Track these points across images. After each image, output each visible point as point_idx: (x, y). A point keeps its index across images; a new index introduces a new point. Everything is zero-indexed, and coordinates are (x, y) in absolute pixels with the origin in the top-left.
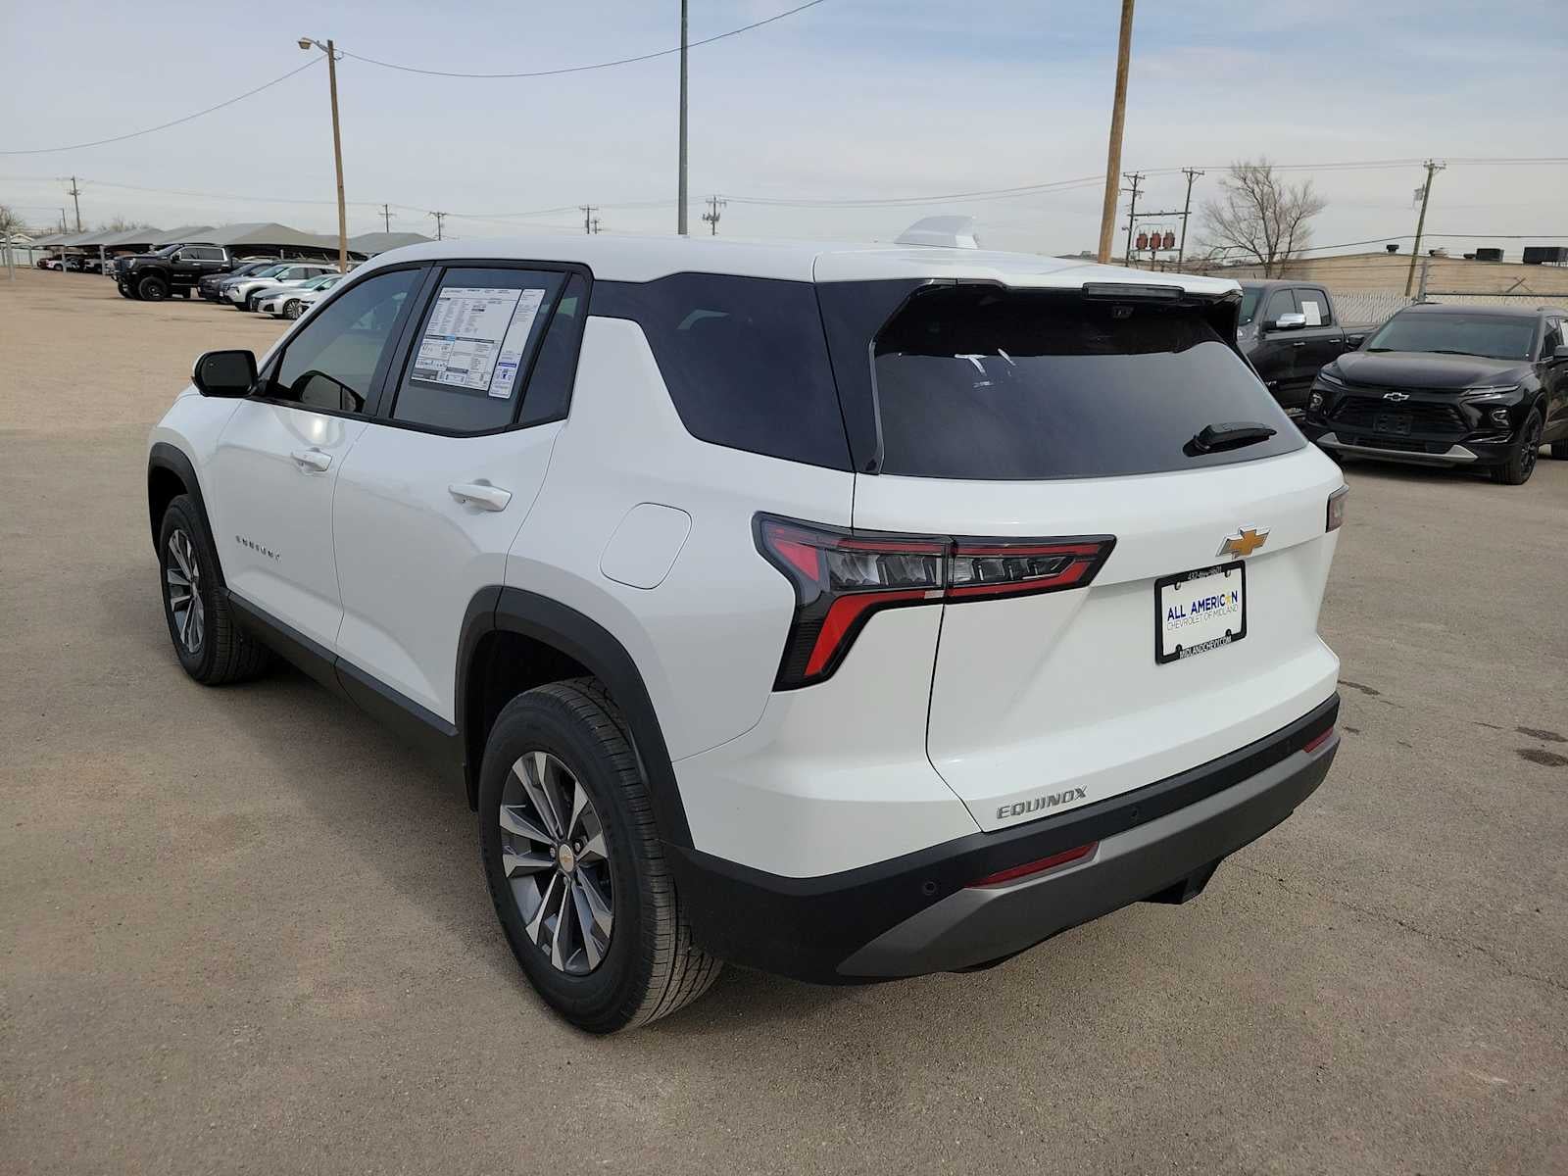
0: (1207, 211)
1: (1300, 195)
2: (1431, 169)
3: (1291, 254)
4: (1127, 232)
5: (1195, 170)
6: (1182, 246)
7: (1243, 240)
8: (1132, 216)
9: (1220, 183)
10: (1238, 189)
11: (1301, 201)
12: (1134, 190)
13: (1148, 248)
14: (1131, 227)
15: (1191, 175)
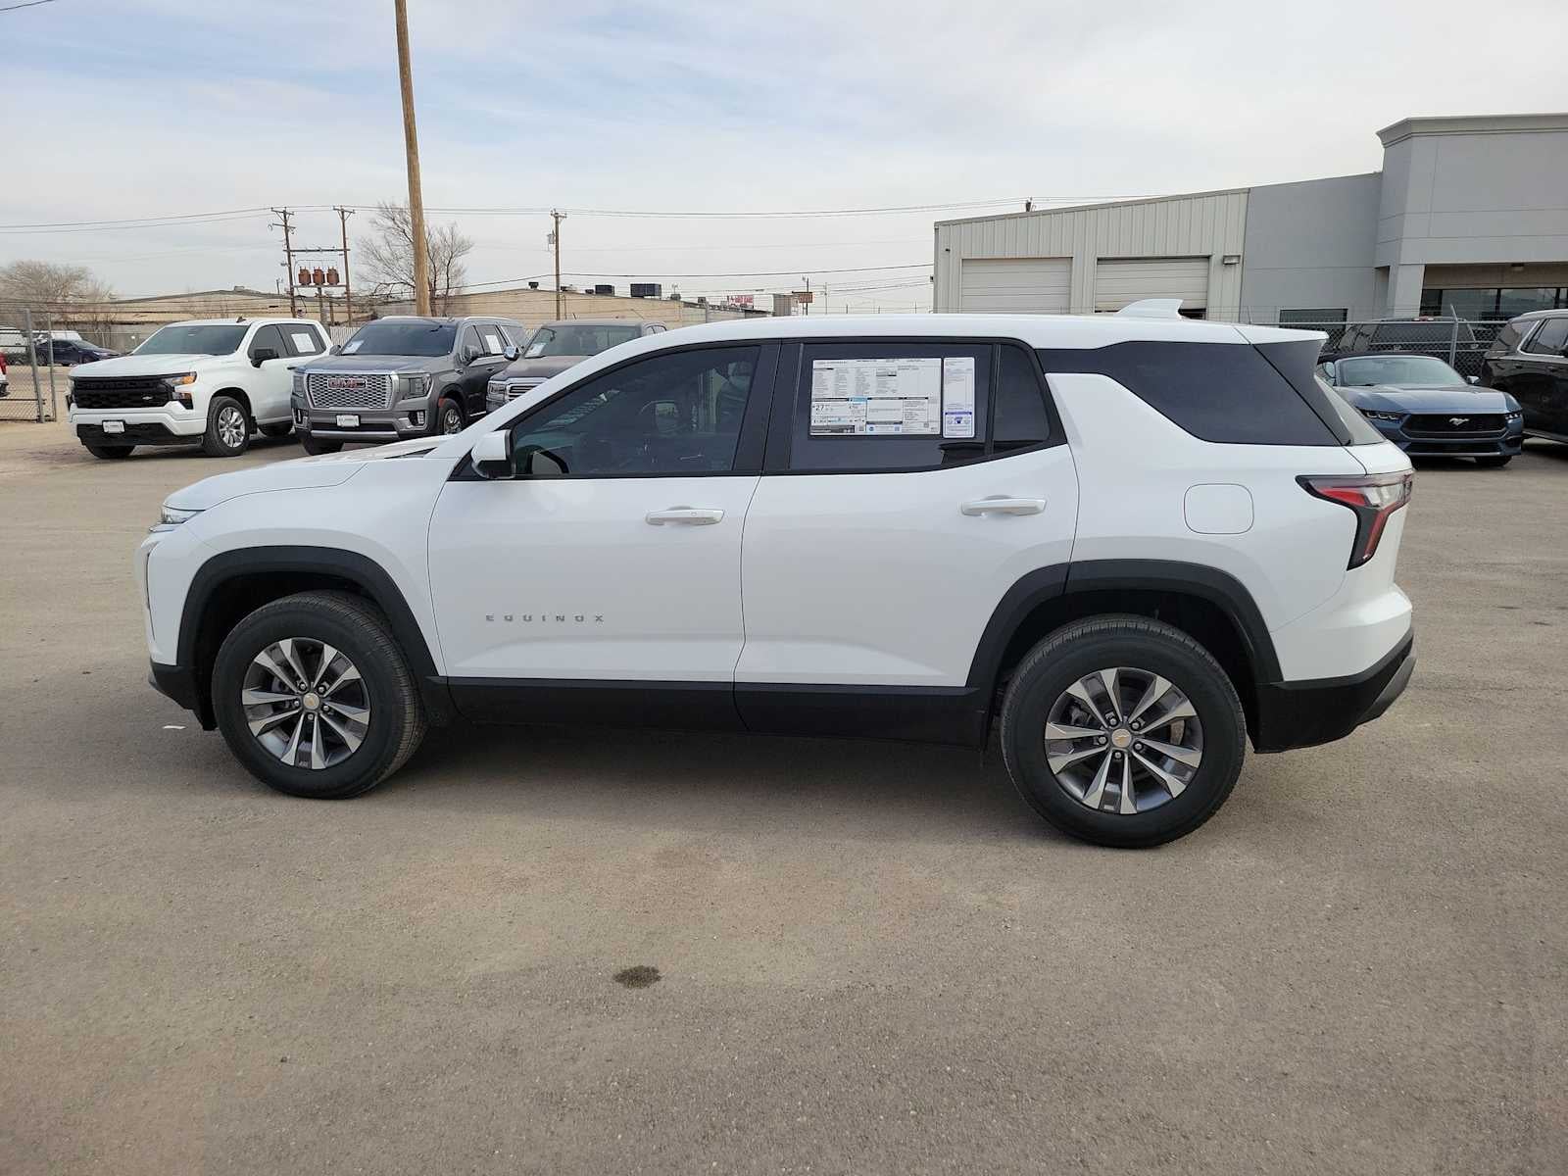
0: (365, 249)
1: (448, 236)
2: (557, 218)
3: (450, 291)
4: (287, 268)
5: (345, 209)
6: (348, 283)
7: (404, 277)
8: (289, 251)
9: (370, 222)
10: (389, 228)
11: (450, 241)
12: (286, 226)
13: (313, 284)
14: (290, 264)
15: (343, 213)
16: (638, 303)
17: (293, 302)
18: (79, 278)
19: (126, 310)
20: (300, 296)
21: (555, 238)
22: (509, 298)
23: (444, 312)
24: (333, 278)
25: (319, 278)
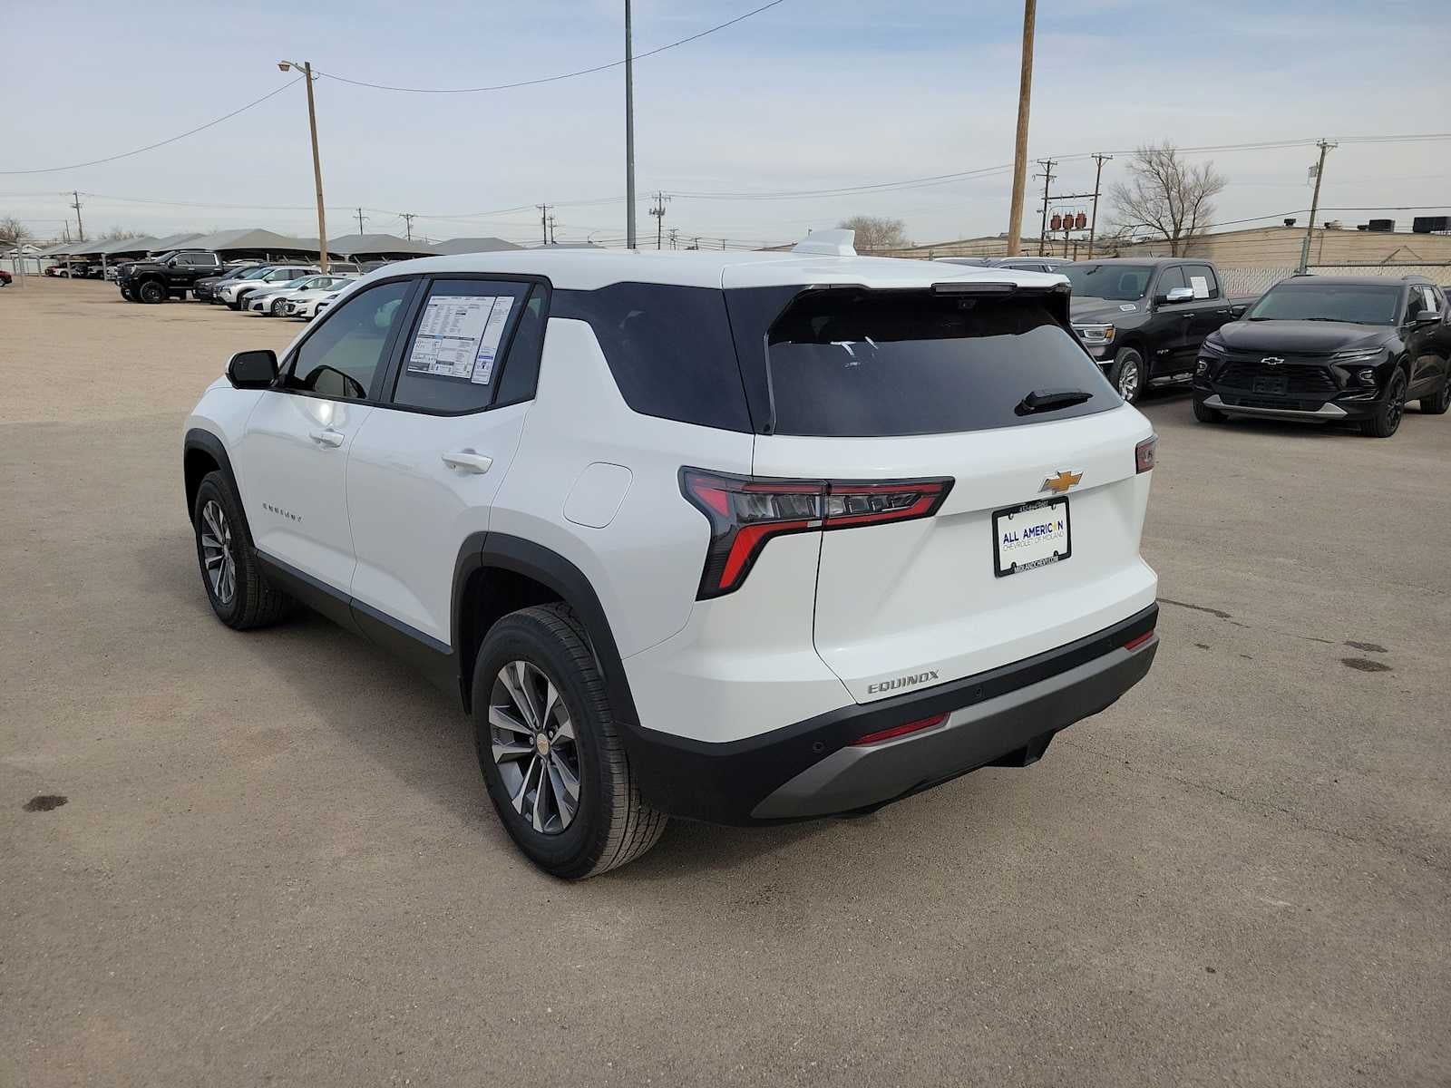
0: (1116, 193)
1: (1202, 175)
2: (1324, 148)
3: (1195, 231)
4: (1042, 214)
5: (1103, 155)
6: (1093, 226)
7: (1150, 219)
8: (1046, 199)
9: (1127, 167)
10: (1144, 171)
11: (1202, 181)
12: (1048, 175)
13: (1062, 228)
14: (1045, 210)
15: (1100, 160)
16: (1423, 239)
17: (1042, 246)
18: (894, 229)
19: (915, 255)
20: (1054, 240)
21: (1318, 170)
23: (1184, 253)
24: (1081, 223)
25: (1068, 223)
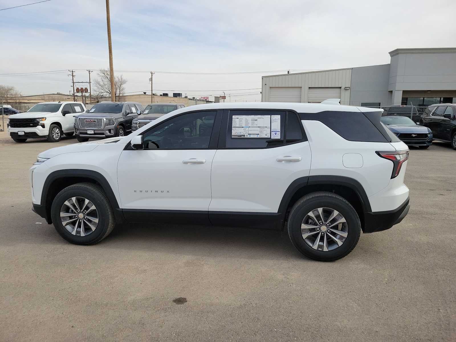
0: (96, 82)
1: (120, 79)
2: (152, 74)
3: (120, 94)
6: (90, 92)
7: (107, 90)
8: (73, 82)
9: (97, 74)
10: (103, 76)
11: (120, 80)
12: (73, 75)
13: (80, 92)
14: (74, 86)
15: (89, 71)
16: (175, 99)
17: (74, 97)
18: (11, 89)
19: (25, 99)
20: (76, 96)
21: (151, 80)
22: (138, 97)
23: (118, 101)
24: (86, 90)
25: (82, 90)
